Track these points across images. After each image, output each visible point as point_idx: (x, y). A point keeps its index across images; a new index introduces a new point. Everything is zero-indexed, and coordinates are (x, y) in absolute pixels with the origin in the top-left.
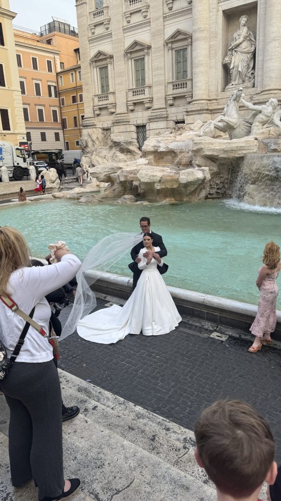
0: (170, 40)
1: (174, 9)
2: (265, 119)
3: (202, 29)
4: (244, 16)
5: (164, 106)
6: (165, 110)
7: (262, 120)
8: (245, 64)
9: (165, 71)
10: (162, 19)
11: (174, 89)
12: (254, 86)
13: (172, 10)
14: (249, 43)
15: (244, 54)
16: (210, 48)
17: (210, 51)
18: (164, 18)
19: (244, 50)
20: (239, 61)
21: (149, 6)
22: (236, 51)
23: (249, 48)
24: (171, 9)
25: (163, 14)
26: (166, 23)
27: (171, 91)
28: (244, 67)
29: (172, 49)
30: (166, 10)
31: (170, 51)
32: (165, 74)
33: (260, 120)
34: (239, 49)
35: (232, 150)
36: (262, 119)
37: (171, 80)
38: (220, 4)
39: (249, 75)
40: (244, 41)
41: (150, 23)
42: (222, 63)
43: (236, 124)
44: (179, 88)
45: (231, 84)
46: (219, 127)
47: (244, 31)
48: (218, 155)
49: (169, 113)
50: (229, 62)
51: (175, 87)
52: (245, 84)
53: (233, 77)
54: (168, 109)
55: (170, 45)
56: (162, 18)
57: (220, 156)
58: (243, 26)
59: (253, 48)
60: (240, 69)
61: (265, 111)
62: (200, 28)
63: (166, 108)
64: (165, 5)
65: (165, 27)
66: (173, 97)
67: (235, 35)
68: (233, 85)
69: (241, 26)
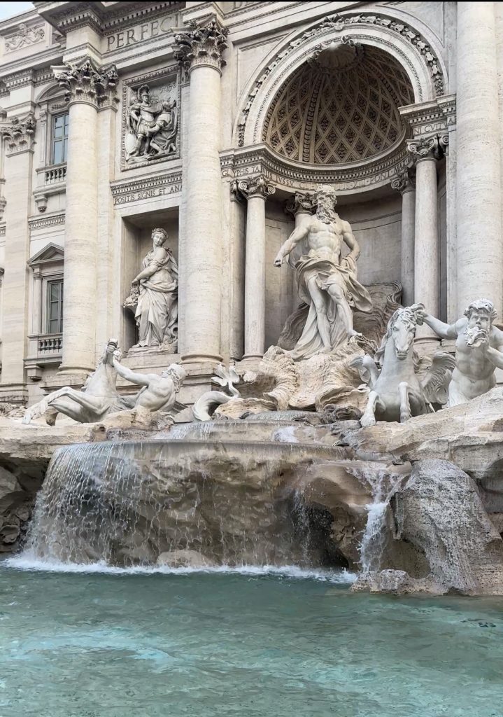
0: (37, 262)
1: (48, 211)
2: (155, 399)
3: (80, 242)
4: (158, 229)
5: (21, 381)
6: (22, 388)
7: (149, 402)
8: (160, 312)
9: (27, 315)
10: (25, 225)
11: (41, 350)
12: (176, 352)
13: (46, 212)
14: (167, 275)
15: (158, 293)
16: (98, 278)
17: (97, 283)
18: (30, 223)
19: (158, 287)
20: (149, 306)
21: (6, 202)
22: (145, 288)
23: (166, 284)
24: (44, 211)
25: (28, 218)
26: (33, 233)
27: (34, 352)
28: (159, 316)
29: (41, 278)
30: (36, 212)
31: (38, 281)
32: (26, 322)
33: (145, 401)
34: (149, 284)
35: (36, 444)
36: (149, 399)
37: (36, 333)
38: (117, 207)
39: (171, 331)
40: (157, 271)
41: (5, 229)
42: (122, 307)
43: (100, 407)
44: (50, 349)
45: (138, 345)
46: (71, 410)
47: (158, 254)
48: (9, 454)
49: (30, 394)
50: (133, 305)
51: (43, 346)
52: (160, 347)
53: (141, 334)
54: (28, 387)
55: (37, 270)
56: (26, 223)
57: (12, 456)
58: (157, 246)
59: (174, 285)
60: (151, 319)
61: (155, 385)
62: (77, 240)
63: (24, 385)
64: (34, 203)
65: (32, 239)
66: (37, 365)
67: (145, 261)
68: (141, 346)
69: (154, 246)
